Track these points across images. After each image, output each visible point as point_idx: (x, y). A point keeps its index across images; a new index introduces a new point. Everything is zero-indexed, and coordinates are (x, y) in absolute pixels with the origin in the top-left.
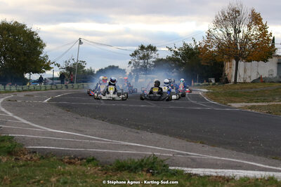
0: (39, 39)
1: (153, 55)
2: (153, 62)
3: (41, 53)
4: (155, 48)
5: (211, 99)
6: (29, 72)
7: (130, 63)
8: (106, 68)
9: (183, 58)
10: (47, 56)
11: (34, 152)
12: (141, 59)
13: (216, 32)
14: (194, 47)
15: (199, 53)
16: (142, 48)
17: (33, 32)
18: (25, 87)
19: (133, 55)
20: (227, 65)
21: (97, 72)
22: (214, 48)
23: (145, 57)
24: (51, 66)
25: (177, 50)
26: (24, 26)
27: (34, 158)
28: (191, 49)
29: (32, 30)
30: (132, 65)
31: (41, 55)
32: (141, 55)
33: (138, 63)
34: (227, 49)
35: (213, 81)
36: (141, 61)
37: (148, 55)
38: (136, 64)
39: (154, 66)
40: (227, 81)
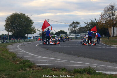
0: (31, 20)
1: (78, 25)
2: (78, 28)
3: (32, 26)
4: (79, 23)
5: (104, 43)
6: (27, 34)
7: (69, 29)
8: (59, 32)
9: (91, 27)
10: (34, 27)
11: (40, 66)
12: (73, 27)
13: (105, 16)
14: (95, 22)
15: (97, 24)
16: (74, 23)
17: (28, 17)
18: (26, 40)
19: (70, 26)
20: (109, 29)
21: (55, 33)
22: (104, 22)
23: (75, 27)
24: (36, 31)
25: (88, 23)
26: (24, 15)
27: (40, 69)
28: (94, 23)
29: (28, 16)
30: (70, 30)
31: (32, 27)
32: (73, 26)
33: (72, 29)
34: (109, 22)
35: (104, 36)
36: (73, 28)
37: (76, 26)
38: (71, 30)
39: (79, 30)
40: (110, 36)
